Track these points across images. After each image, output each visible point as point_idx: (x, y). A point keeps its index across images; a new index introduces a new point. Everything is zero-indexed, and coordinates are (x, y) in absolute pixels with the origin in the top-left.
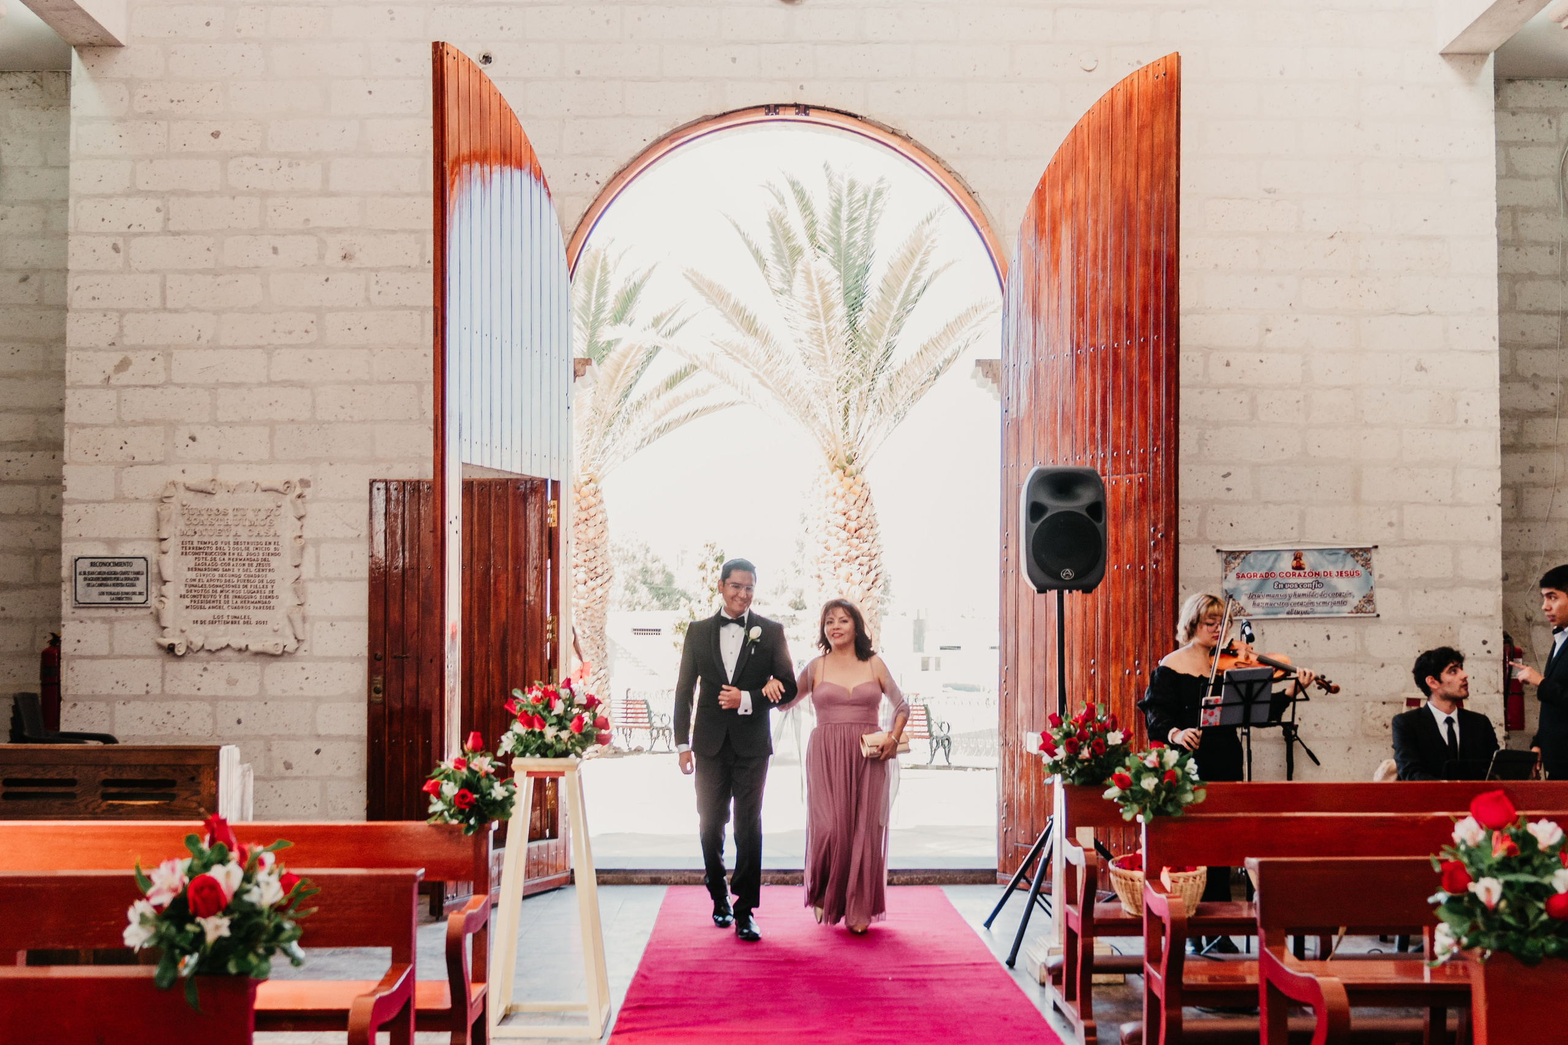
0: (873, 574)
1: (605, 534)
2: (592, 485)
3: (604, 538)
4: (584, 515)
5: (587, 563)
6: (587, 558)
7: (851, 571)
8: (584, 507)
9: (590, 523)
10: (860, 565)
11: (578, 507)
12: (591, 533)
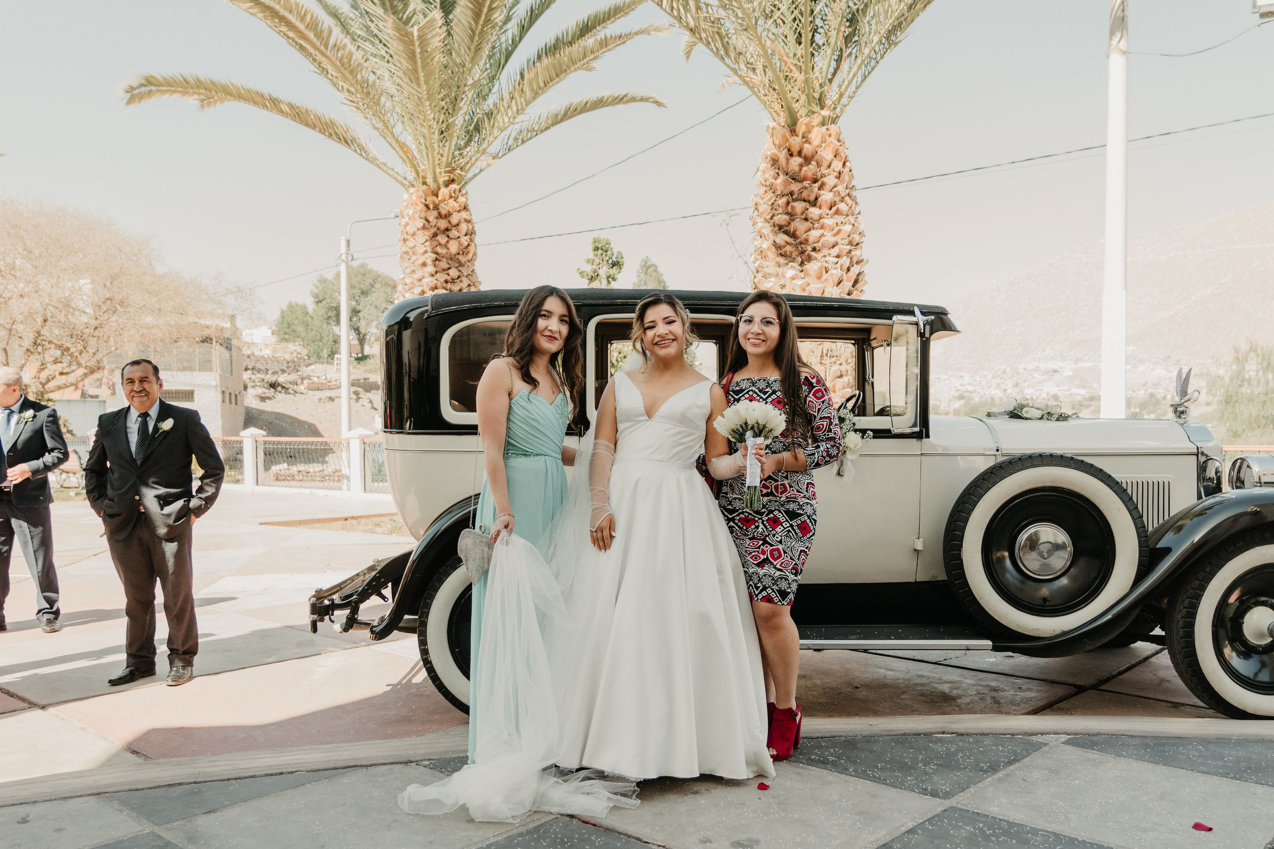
0: (855, 270)
1: (472, 249)
2: (454, 186)
3: (470, 256)
4: (443, 224)
5: (449, 286)
6: (449, 278)
7: (827, 265)
8: (443, 212)
9: (454, 233)
10: (838, 256)
11: (435, 213)
12: (454, 247)
